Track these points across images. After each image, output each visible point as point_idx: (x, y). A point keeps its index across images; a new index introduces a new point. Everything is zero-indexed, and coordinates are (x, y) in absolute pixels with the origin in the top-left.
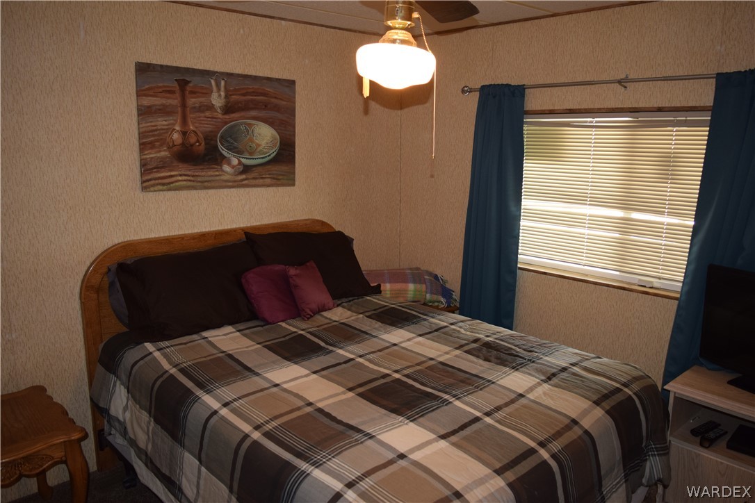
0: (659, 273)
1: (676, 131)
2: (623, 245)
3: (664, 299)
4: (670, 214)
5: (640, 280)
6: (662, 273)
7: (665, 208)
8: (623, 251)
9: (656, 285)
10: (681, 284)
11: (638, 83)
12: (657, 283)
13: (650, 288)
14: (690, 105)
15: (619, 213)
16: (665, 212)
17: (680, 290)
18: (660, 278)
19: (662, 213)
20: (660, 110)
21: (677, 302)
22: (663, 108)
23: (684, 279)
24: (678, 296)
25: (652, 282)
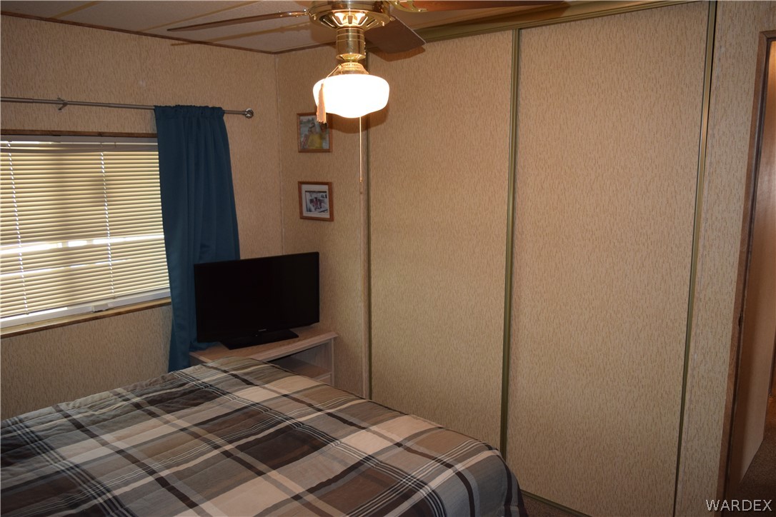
0: (111, 293)
1: (105, 155)
2: (70, 277)
3: (135, 313)
4: (113, 234)
5: (95, 306)
6: (115, 292)
7: (107, 230)
8: (70, 283)
9: (110, 306)
10: (169, 290)
11: (72, 106)
12: (110, 303)
13: (107, 310)
14: (126, 131)
15: (59, 245)
16: (107, 234)
17: (170, 295)
18: (114, 298)
19: (105, 235)
20: (101, 134)
21: (171, 306)
22: (104, 133)
23: (171, 285)
24: (170, 300)
25: (106, 305)
